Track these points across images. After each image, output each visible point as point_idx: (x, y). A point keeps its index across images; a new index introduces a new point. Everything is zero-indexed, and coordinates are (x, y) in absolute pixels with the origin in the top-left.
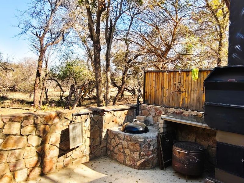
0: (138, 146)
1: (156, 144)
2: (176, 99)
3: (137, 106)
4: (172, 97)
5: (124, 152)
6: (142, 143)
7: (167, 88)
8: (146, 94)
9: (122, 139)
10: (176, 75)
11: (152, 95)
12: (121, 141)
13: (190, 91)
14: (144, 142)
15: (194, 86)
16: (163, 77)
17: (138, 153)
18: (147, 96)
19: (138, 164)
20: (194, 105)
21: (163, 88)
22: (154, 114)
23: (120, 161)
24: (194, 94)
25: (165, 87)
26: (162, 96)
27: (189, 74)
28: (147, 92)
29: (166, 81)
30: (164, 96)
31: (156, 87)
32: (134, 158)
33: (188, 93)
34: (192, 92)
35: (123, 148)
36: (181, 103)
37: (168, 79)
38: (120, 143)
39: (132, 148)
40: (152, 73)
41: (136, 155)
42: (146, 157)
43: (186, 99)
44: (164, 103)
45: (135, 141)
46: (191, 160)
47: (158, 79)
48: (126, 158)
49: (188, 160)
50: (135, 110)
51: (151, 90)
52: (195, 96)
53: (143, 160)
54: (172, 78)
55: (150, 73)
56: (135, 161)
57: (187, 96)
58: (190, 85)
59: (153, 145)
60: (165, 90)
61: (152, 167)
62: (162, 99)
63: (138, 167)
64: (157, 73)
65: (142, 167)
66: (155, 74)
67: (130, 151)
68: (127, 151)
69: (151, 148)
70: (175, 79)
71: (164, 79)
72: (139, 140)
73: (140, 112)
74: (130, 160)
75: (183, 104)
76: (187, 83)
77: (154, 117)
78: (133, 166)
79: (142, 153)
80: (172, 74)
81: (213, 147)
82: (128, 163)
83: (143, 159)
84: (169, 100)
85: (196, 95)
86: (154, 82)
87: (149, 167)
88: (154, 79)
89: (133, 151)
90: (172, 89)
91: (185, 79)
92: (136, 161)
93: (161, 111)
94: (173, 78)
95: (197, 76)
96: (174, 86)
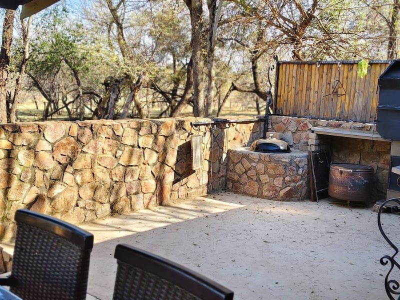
0: (281, 169)
1: (306, 166)
2: (330, 105)
3: (265, 117)
4: (323, 103)
5: (258, 180)
6: (288, 165)
7: (316, 90)
8: (278, 99)
9: (256, 161)
10: (331, 68)
11: (289, 100)
12: (253, 164)
13: (352, 93)
14: (290, 163)
15: (359, 86)
16: (310, 72)
17: (282, 178)
18: (282, 102)
19: (282, 193)
20: (358, 114)
21: (309, 89)
22: (294, 129)
23: (251, 193)
24: (358, 97)
25: (312, 87)
26: (308, 102)
27: (353, 68)
28: (280, 96)
29: (315, 79)
30: (310, 101)
31: (298, 87)
32: (274, 186)
33: (350, 96)
34: (356, 94)
35: (257, 174)
36: (338, 111)
37: (317, 76)
38: (253, 168)
39: (272, 172)
40: (292, 66)
41: (278, 182)
42: (293, 184)
43: (346, 106)
44: (311, 112)
45: (278, 161)
46: (357, 182)
47: (302, 74)
48: (262, 187)
49: (353, 182)
50: (263, 123)
51: (289, 92)
52: (361, 100)
53: (288, 188)
54: (324, 74)
55: (288, 66)
56: (276, 190)
57: (347, 101)
58: (354, 84)
59: (303, 168)
60: (312, 91)
61: (301, 198)
62: (306, 107)
63: (282, 197)
64: (299, 66)
65: (287, 197)
66: (295, 66)
67: (269, 177)
68: (264, 178)
69: (300, 171)
70: (330, 75)
71: (311, 76)
72: (284, 160)
73: (270, 127)
74: (269, 190)
75: (341, 113)
76: (349, 81)
77: (294, 133)
78: (274, 198)
79: (288, 178)
80: (325, 67)
81: (384, 170)
82: (265, 193)
83: (289, 186)
84: (318, 107)
85: (362, 98)
86: (294, 80)
87: (296, 197)
88: (295, 75)
89: (274, 177)
90: (324, 91)
91: (345, 75)
92: (278, 189)
93: (306, 124)
94: (327, 74)
95: (365, 71)
96: (328, 86)
